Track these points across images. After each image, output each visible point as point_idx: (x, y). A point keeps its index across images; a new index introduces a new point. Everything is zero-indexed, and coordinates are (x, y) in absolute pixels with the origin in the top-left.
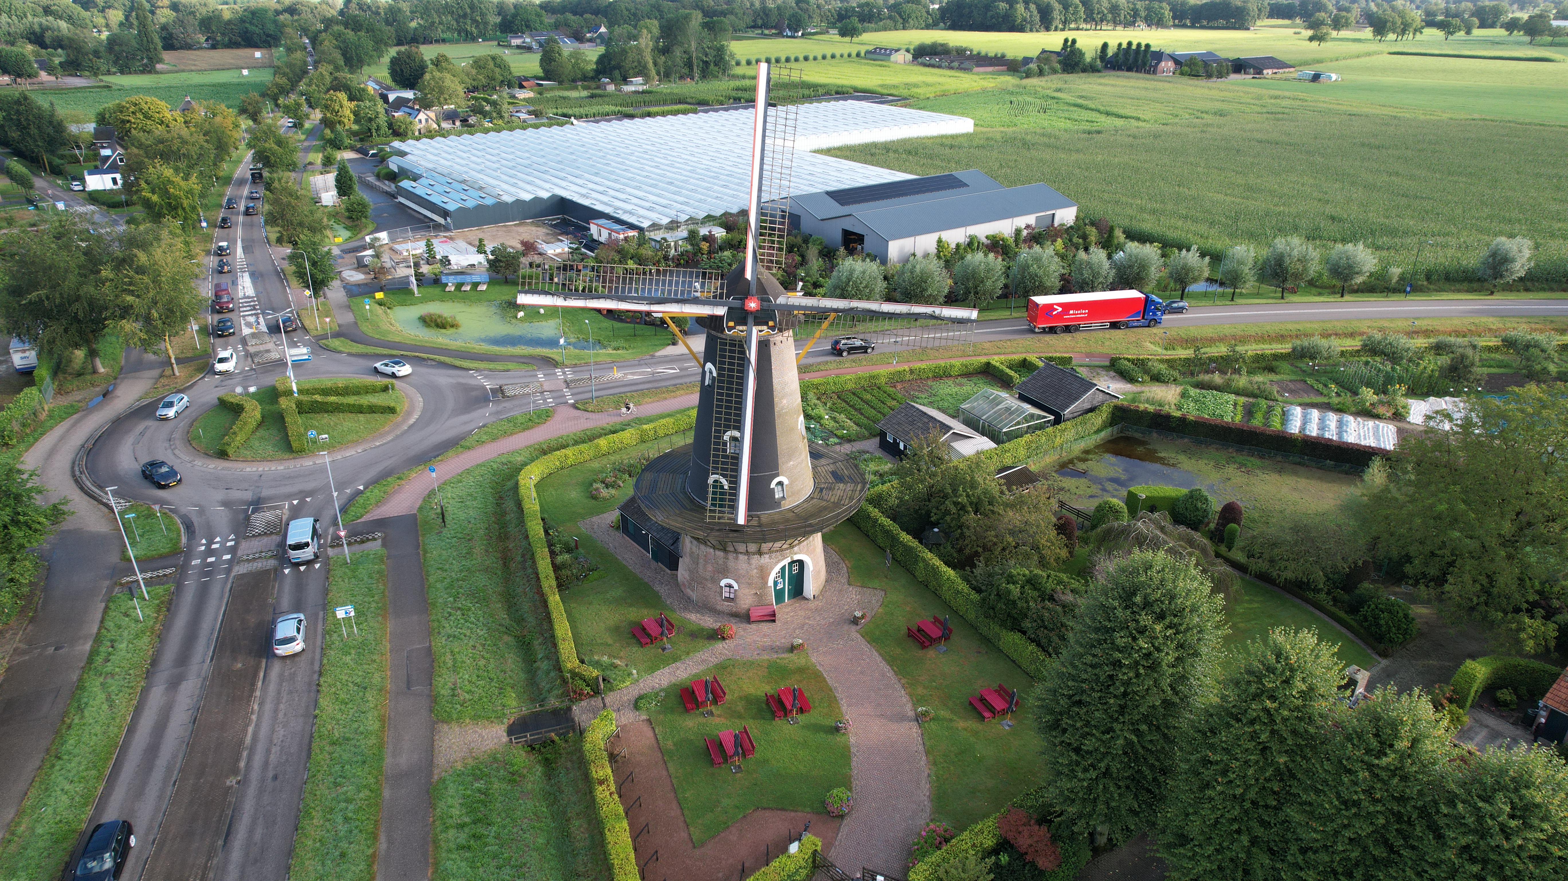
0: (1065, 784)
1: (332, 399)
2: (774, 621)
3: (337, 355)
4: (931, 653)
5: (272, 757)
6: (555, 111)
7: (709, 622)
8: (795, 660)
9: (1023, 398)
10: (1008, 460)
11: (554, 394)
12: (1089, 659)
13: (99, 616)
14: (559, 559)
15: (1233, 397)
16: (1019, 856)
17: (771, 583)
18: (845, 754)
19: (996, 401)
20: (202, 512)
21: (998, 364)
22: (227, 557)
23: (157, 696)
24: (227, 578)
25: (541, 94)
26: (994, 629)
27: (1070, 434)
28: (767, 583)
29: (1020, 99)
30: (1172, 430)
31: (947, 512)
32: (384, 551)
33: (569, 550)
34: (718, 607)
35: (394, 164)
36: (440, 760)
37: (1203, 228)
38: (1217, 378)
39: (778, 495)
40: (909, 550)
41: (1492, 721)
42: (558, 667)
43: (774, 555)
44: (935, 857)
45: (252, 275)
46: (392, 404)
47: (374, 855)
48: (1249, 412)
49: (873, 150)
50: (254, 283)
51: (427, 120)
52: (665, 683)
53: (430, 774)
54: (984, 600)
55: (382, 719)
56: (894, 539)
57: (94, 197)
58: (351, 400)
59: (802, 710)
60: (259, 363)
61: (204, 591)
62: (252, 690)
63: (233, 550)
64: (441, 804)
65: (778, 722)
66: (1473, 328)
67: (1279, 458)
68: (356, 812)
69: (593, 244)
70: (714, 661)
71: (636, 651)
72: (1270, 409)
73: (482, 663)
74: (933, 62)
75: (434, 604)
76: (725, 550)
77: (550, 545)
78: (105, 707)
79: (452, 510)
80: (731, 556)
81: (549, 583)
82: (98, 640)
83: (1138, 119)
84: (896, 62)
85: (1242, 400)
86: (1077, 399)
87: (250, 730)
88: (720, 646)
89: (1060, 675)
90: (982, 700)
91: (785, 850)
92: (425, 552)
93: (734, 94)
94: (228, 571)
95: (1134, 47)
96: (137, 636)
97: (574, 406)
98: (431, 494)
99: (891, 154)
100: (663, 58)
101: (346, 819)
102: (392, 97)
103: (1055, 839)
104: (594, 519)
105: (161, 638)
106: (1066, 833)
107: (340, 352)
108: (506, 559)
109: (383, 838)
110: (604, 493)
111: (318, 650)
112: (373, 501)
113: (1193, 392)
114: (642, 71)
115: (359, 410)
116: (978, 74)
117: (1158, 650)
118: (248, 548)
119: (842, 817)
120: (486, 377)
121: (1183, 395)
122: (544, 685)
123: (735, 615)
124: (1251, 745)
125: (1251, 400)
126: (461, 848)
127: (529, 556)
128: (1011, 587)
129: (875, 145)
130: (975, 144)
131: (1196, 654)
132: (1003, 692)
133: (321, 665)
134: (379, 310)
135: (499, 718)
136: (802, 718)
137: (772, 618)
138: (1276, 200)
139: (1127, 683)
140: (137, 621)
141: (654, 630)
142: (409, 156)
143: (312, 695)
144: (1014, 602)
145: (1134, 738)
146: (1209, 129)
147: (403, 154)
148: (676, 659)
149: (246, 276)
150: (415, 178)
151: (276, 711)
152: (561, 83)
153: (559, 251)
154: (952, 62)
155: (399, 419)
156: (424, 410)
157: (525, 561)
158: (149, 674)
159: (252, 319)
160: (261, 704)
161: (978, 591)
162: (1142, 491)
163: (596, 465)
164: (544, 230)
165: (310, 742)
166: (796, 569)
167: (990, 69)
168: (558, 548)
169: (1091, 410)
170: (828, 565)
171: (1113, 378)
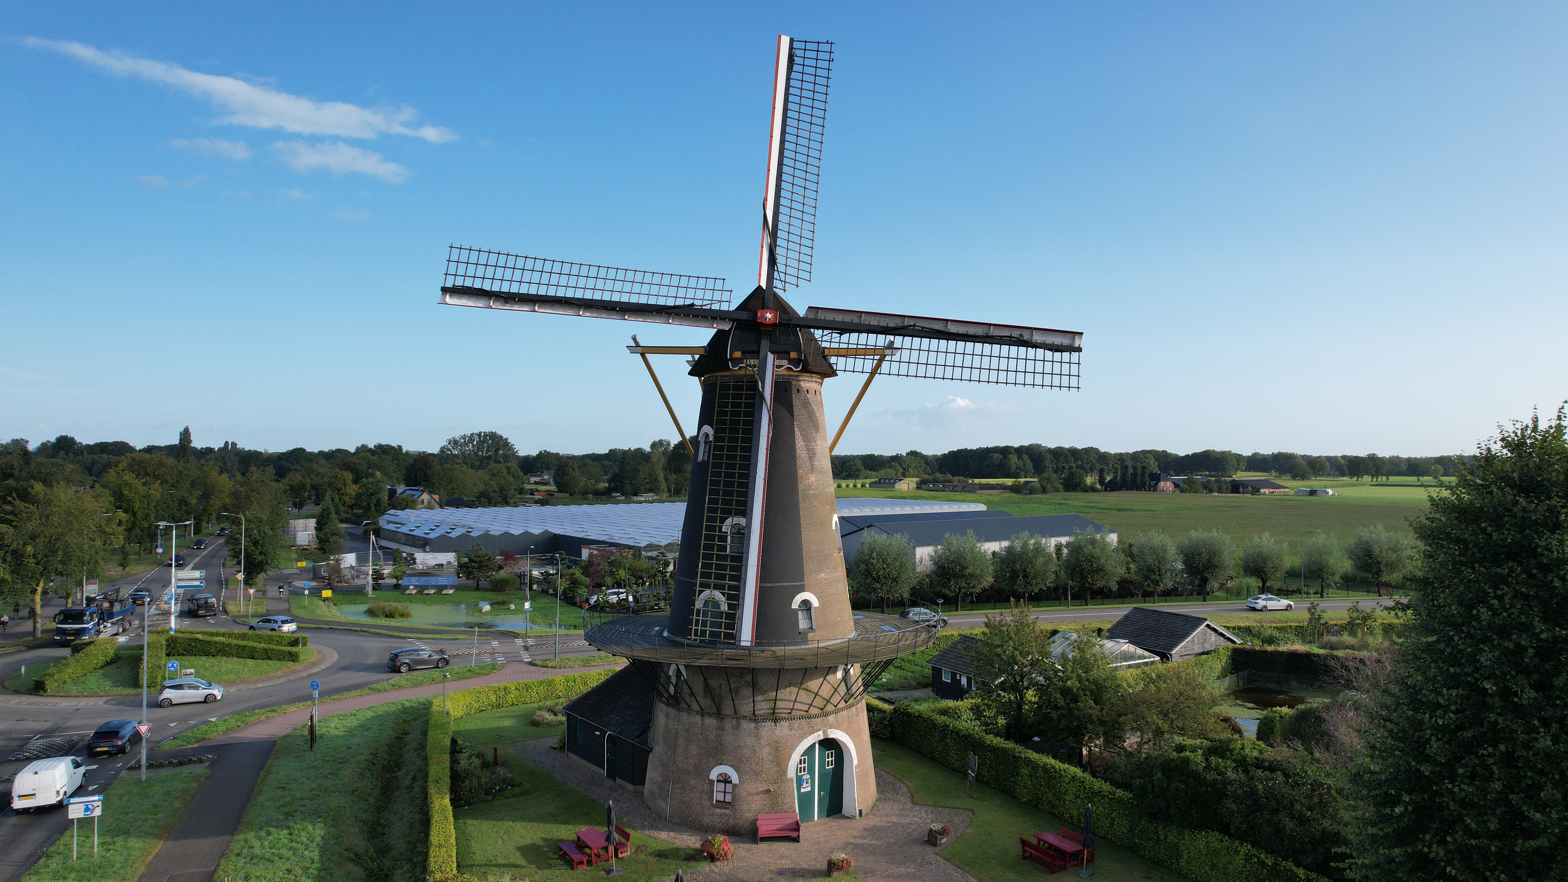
1: (219, 639)
2: (796, 840)
4: (1067, 878)
7: (689, 841)
11: (508, 656)
17: (791, 773)
28: (785, 772)
34: (706, 820)
35: (384, 520)
39: (803, 624)
43: (796, 723)
51: (430, 501)
71: (563, 875)
76: (719, 715)
77: (455, 752)
80: (729, 724)
84: (901, 489)
86: (1184, 637)
88: (705, 869)
92: (269, 773)
97: (530, 663)
104: (530, 742)
110: (551, 719)
112: (221, 729)
115: (250, 653)
116: (981, 493)
120: (425, 643)
123: (734, 830)
134: (322, 603)
137: (793, 834)
142: (402, 516)
147: (396, 515)
152: (572, 494)
154: (955, 487)
156: (336, 663)
164: (532, 562)
166: (831, 756)
167: (993, 491)
169: (1205, 653)
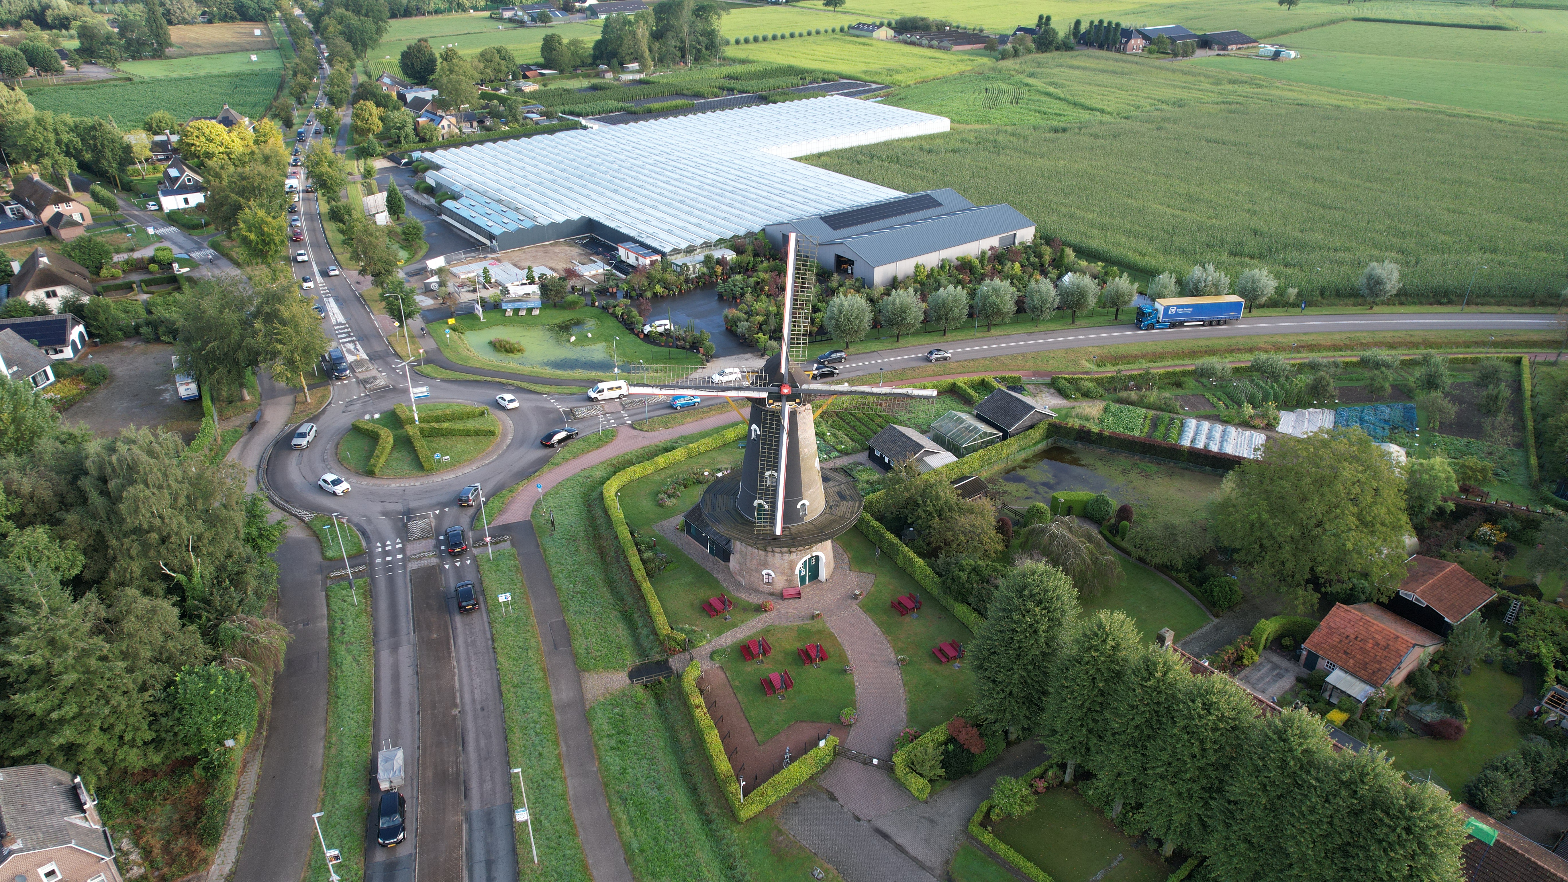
0: (986, 702)
1: (446, 425)
2: (800, 598)
3: (433, 381)
4: (907, 619)
5: (476, 696)
6: (562, 108)
7: (755, 599)
8: (816, 625)
9: (979, 418)
10: (966, 470)
11: (615, 416)
12: (998, 628)
13: (324, 602)
14: (646, 555)
15: (1144, 410)
16: (960, 746)
17: (797, 572)
18: (852, 688)
19: (960, 421)
20: (369, 521)
21: (962, 385)
22: (400, 556)
23: (385, 656)
24: (405, 572)
25: (545, 85)
26: (949, 602)
27: (1014, 447)
28: (794, 572)
29: (995, 86)
30: (1091, 442)
31: (919, 518)
32: (514, 550)
33: (650, 548)
34: (761, 589)
35: (431, 177)
36: (589, 696)
37: (1142, 245)
38: (1133, 395)
39: (802, 513)
40: (892, 545)
41: (1276, 659)
42: (655, 633)
43: (799, 554)
44: (910, 747)
45: (337, 300)
46: (492, 429)
47: (559, 754)
48: (1155, 425)
49: (860, 157)
50: (341, 309)
51: (449, 126)
52: (729, 642)
53: (584, 704)
54: (943, 582)
55: (543, 670)
56: (882, 537)
57: (173, 218)
58: (459, 425)
59: (822, 659)
60: (371, 390)
61: (391, 581)
62: (450, 653)
63: (402, 551)
64: (595, 723)
65: (807, 666)
66: (1348, 342)
67: (1172, 464)
68: (543, 728)
69: (622, 266)
70: (761, 626)
71: (708, 621)
72: (1172, 420)
73: (602, 630)
74: (914, 39)
75: (560, 589)
76: (765, 550)
77: (637, 544)
78: (354, 664)
79: (558, 518)
80: (770, 554)
81: (640, 572)
82: (330, 618)
83: (1102, 111)
84: (878, 39)
85: (1151, 413)
86: (1020, 419)
87: (456, 678)
88: (764, 616)
89: (983, 637)
90: (941, 650)
91: (816, 745)
92: (545, 550)
93: (726, 83)
94: (404, 567)
95: (1105, 24)
96: (357, 616)
97: (632, 426)
98: (537, 504)
99: (876, 161)
100: (657, 44)
101: (537, 734)
102: (410, 97)
103: (981, 735)
104: (664, 523)
105: (374, 616)
106: (990, 733)
107: (433, 378)
108: (602, 554)
109: (562, 744)
110: (669, 502)
111: (487, 625)
112: (496, 510)
113: (1114, 407)
114: (637, 57)
115: (467, 434)
116: (957, 53)
117: (1038, 623)
118: (413, 548)
119: (851, 726)
120: (558, 400)
121: (1106, 410)
122: (646, 644)
123: (772, 594)
124: (1086, 677)
125: (1158, 413)
126: (612, 749)
127: (621, 553)
128: (961, 573)
129: (860, 150)
130: (951, 147)
131: (1060, 624)
132: (955, 646)
133: (492, 634)
134: (455, 335)
135: (622, 668)
136: (823, 664)
137: (798, 596)
138: (1211, 211)
139: (1020, 641)
140: (353, 605)
141: (718, 605)
142: (443, 170)
143: (491, 654)
144: (963, 584)
145: (1024, 674)
146: (1166, 125)
147: (438, 168)
148: (734, 625)
149: (331, 300)
150: (455, 197)
151: (469, 666)
152: (562, 72)
153: (593, 272)
154: (932, 39)
155: (498, 440)
156: (516, 432)
157: (618, 556)
158: (375, 642)
159: (351, 346)
160: (458, 662)
161: (940, 575)
162: (1062, 496)
163: (657, 478)
164: (577, 250)
165: (499, 686)
166: (813, 562)
167: (968, 47)
168: (643, 548)
169: (1031, 427)
170: (835, 556)
171: (1052, 394)
